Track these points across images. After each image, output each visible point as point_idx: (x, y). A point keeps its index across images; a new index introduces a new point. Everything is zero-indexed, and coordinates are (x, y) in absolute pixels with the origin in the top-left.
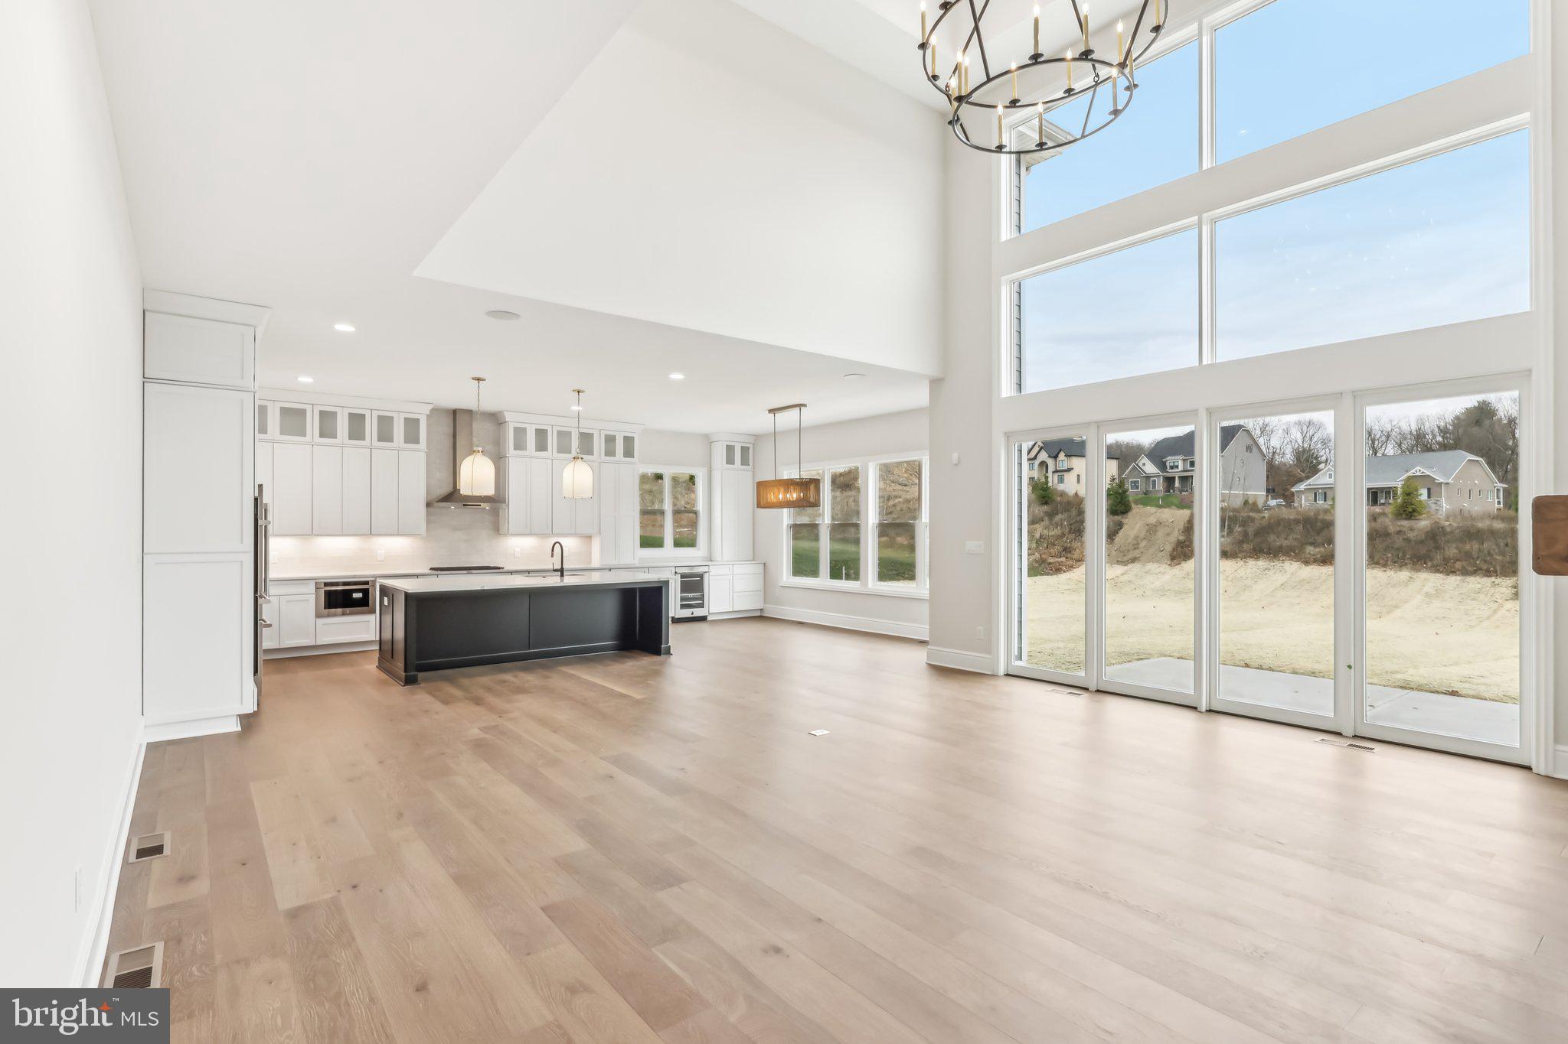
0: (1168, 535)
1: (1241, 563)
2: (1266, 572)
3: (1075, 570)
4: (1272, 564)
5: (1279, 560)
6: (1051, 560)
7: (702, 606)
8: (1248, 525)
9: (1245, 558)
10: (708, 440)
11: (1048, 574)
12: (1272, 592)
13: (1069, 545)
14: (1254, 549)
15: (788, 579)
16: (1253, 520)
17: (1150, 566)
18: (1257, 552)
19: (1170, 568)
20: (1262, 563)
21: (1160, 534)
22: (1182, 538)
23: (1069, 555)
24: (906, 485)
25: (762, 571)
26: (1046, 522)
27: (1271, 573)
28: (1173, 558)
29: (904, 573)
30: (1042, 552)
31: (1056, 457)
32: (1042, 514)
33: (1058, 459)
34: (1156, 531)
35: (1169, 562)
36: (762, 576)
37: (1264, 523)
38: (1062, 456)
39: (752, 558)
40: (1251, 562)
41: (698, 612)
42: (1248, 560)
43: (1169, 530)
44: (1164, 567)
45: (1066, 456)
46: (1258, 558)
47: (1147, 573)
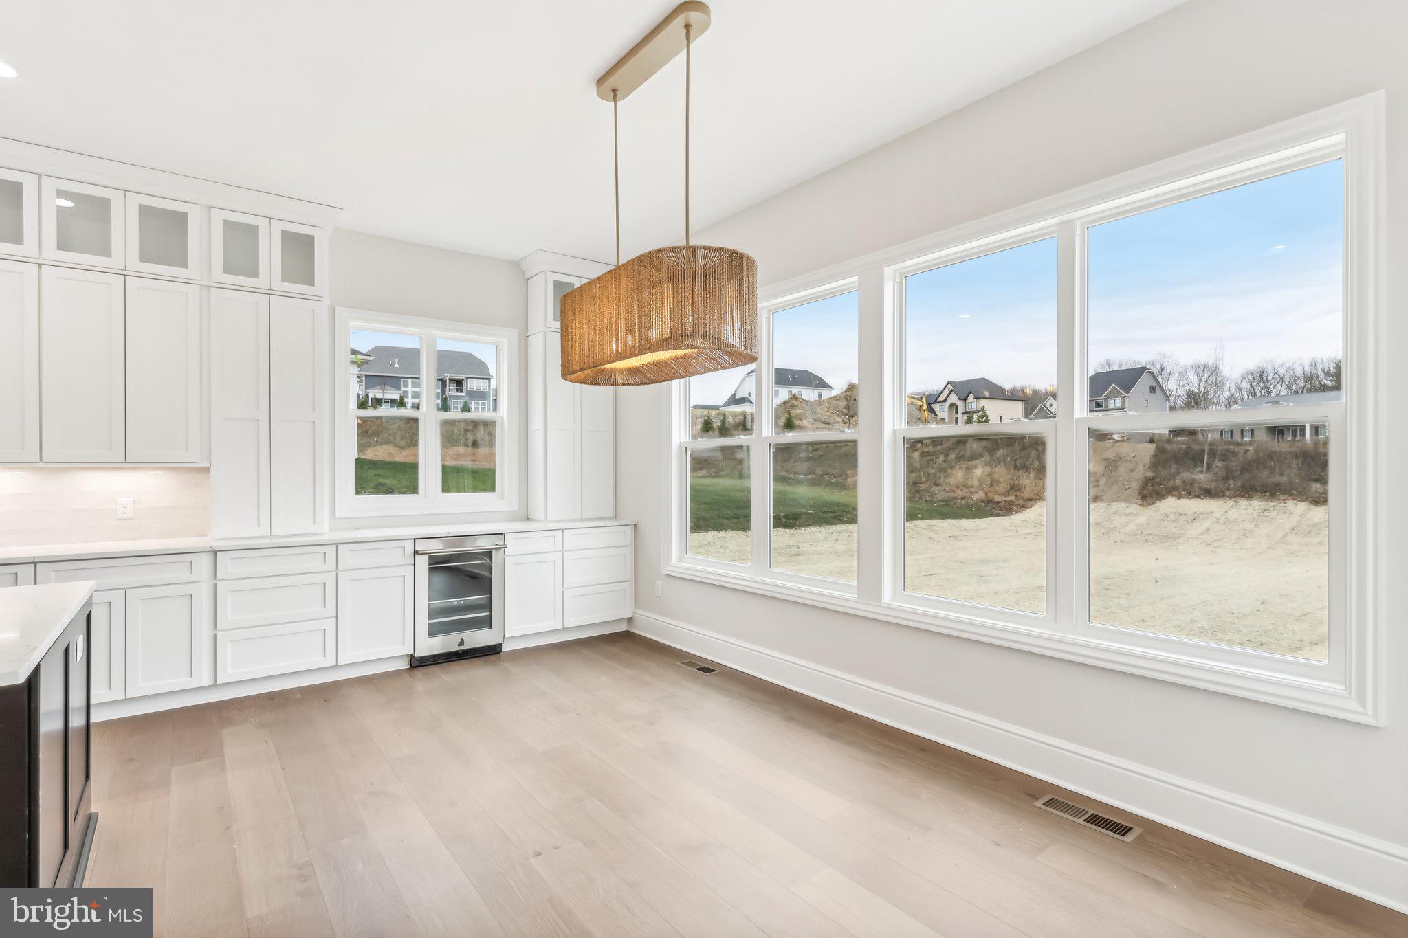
0: (1132, 471)
1: (1231, 503)
2: (1266, 513)
3: (1028, 510)
4: (1272, 504)
5: (1279, 499)
6: (997, 499)
7: (487, 623)
8: (1230, 460)
9: (1234, 497)
10: (519, 272)
11: (998, 515)
12: (1283, 538)
13: (1016, 482)
14: (1243, 487)
15: (680, 559)
16: (1235, 454)
17: (1115, 506)
18: (1247, 491)
19: (1142, 508)
20: (1257, 504)
21: (1122, 469)
22: (1149, 474)
23: (1018, 494)
24: (828, 424)
25: (628, 539)
26: (987, 458)
27: (1273, 514)
28: (1143, 497)
29: (841, 516)
30: (987, 490)
31: (965, 399)
32: (981, 449)
33: (967, 401)
34: (1116, 467)
35: (1140, 502)
36: (629, 552)
37: (1250, 456)
38: (971, 398)
39: (611, 513)
40: (1244, 503)
41: (479, 638)
42: (1239, 499)
43: (1131, 465)
44: (1134, 508)
45: (975, 398)
46: (1250, 497)
47: (1115, 514)
